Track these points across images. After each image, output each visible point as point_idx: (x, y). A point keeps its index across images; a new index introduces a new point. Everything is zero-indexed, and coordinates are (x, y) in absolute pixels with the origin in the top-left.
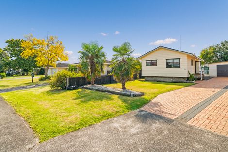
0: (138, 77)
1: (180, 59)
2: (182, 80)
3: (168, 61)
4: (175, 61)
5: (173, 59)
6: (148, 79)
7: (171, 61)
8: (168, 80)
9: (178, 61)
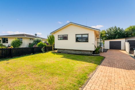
0: (53, 49)
1: (88, 34)
2: (90, 53)
3: (78, 36)
4: (84, 36)
5: (82, 34)
6: (60, 51)
7: (80, 36)
8: (77, 52)
9: (86, 36)
